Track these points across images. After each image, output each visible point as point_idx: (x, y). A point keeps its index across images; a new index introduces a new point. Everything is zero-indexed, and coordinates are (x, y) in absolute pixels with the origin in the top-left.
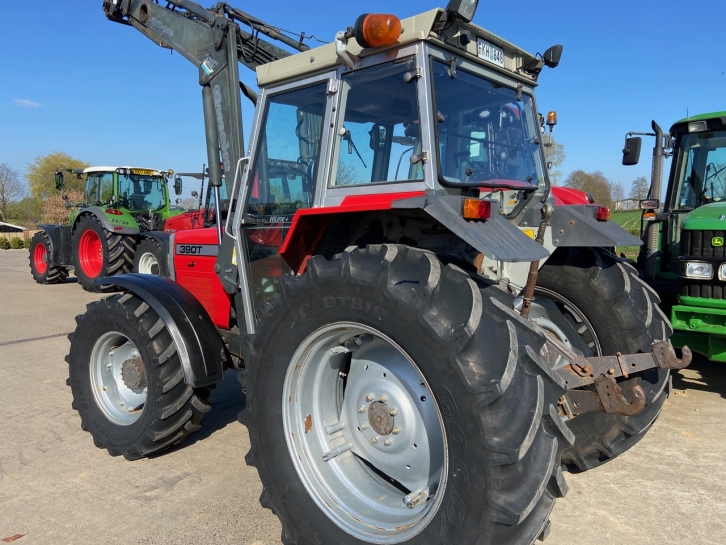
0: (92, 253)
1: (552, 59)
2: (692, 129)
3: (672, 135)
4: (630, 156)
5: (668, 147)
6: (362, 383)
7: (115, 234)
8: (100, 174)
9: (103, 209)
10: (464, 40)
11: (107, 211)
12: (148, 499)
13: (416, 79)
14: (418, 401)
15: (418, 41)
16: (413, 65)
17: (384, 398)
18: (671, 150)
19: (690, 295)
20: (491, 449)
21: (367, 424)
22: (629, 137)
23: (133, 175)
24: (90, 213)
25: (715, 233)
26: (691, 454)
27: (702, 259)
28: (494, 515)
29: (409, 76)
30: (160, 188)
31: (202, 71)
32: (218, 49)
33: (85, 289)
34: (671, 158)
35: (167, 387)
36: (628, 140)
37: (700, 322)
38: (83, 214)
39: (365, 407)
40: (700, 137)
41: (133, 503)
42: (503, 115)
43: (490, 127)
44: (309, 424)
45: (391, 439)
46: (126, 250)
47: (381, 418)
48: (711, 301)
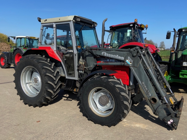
3: (178, 32)
4: (168, 37)
5: (177, 35)
8: (21, 38)
9: (22, 48)
11: (23, 48)
18: (178, 36)
19: (184, 70)
22: (168, 32)
23: (30, 39)
24: (19, 49)
30: (37, 42)
34: (178, 37)
36: (168, 33)
37: (186, 76)
38: (16, 49)
40: (185, 33)
42: (136, 26)
43: (132, 29)
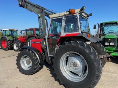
0: (4, 44)
1: (91, 15)
2: (103, 24)
3: (100, 25)
4: (95, 28)
6: (71, 60)
7: (9, 41)
10: (82, 13)
11: (7, 37)
12: (35, 80)
13: (77, 18)
14: (81, 62)
15: (78, 13)
16: (77, 16)
17: (75, 62)
20: (96, 67)
21: (72, 66)
25: (109, 38)
26: (108, 69)
27: (107, 42)
28: (96, 75)
29: (76, 18)
30: (16, 33)
31: (38, 15)
32: (41, 12)
33: (3, 50)
34: (100, 28)
35: (36, 63)
36: (94, 26)
38: (3, 37)
39: (72, 63)
41: (33, 81)
44: (63, 67)
45: (77, 68)
46: (11, 43)
47: (75, 65)
48: (109, 48)
